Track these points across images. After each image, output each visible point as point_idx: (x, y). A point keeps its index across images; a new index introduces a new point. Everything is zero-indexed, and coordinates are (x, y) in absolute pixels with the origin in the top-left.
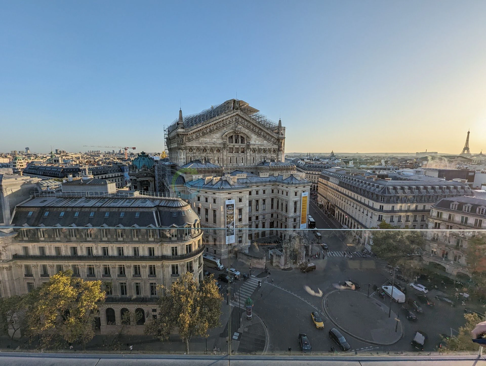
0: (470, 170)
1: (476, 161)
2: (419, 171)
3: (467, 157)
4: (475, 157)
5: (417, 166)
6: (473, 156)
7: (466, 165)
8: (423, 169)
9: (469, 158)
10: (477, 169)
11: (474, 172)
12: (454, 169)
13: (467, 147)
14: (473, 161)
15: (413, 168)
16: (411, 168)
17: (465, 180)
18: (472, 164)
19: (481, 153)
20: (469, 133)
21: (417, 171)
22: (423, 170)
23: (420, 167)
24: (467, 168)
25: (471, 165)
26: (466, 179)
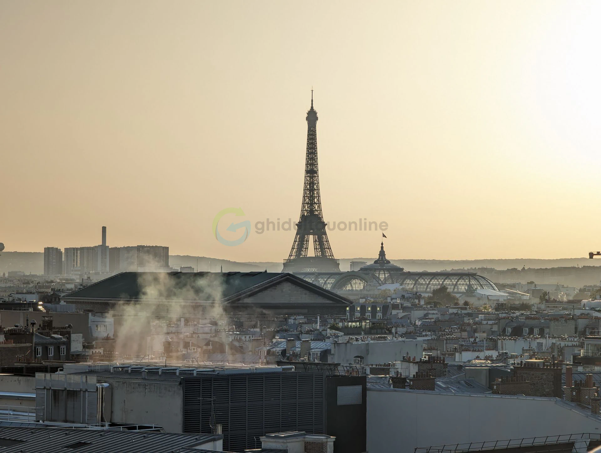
0: (341, 371)
1: (363, 308)
2: (72, 394)
3: (321, 282)
4: (357, 285)
5: (57, 355)
6: (349, 276)
7: (320, 337)
8: (91, 372)
9: (328, 287)
10: (375, 359)
11: (361, 381)
12: (260, 366)
13: (312, 211)
14: (353, 309)
15: (30, 372)
16: (17, 372)
17: (322, 438)
18: (348, 331)
19: (382, 253)
20: (312, 117)
21: (56, 394)
22: (92, 380)
23: (77, 358)
24: (325, 354)
25: (343, 338)
26: (330, 434)
